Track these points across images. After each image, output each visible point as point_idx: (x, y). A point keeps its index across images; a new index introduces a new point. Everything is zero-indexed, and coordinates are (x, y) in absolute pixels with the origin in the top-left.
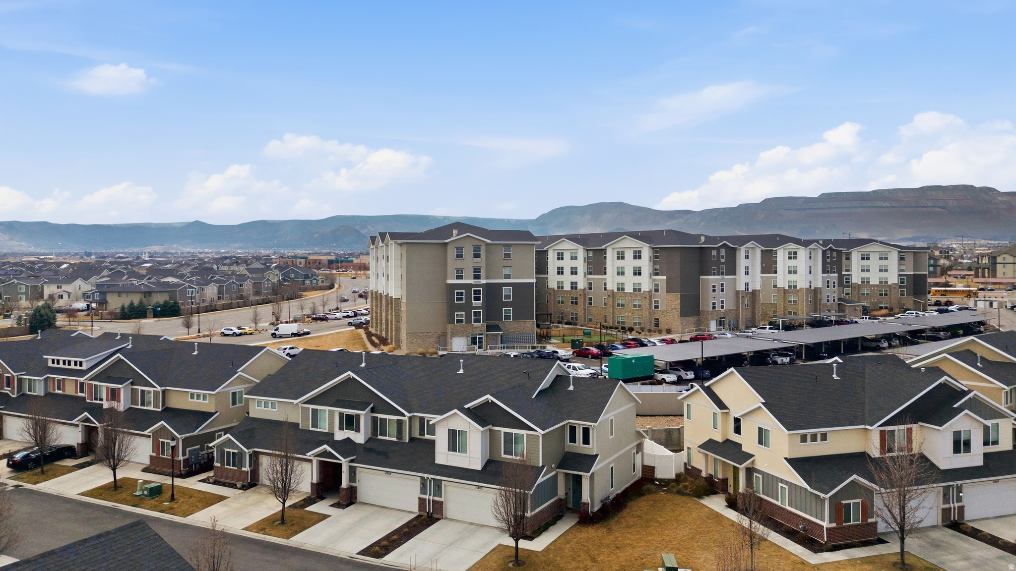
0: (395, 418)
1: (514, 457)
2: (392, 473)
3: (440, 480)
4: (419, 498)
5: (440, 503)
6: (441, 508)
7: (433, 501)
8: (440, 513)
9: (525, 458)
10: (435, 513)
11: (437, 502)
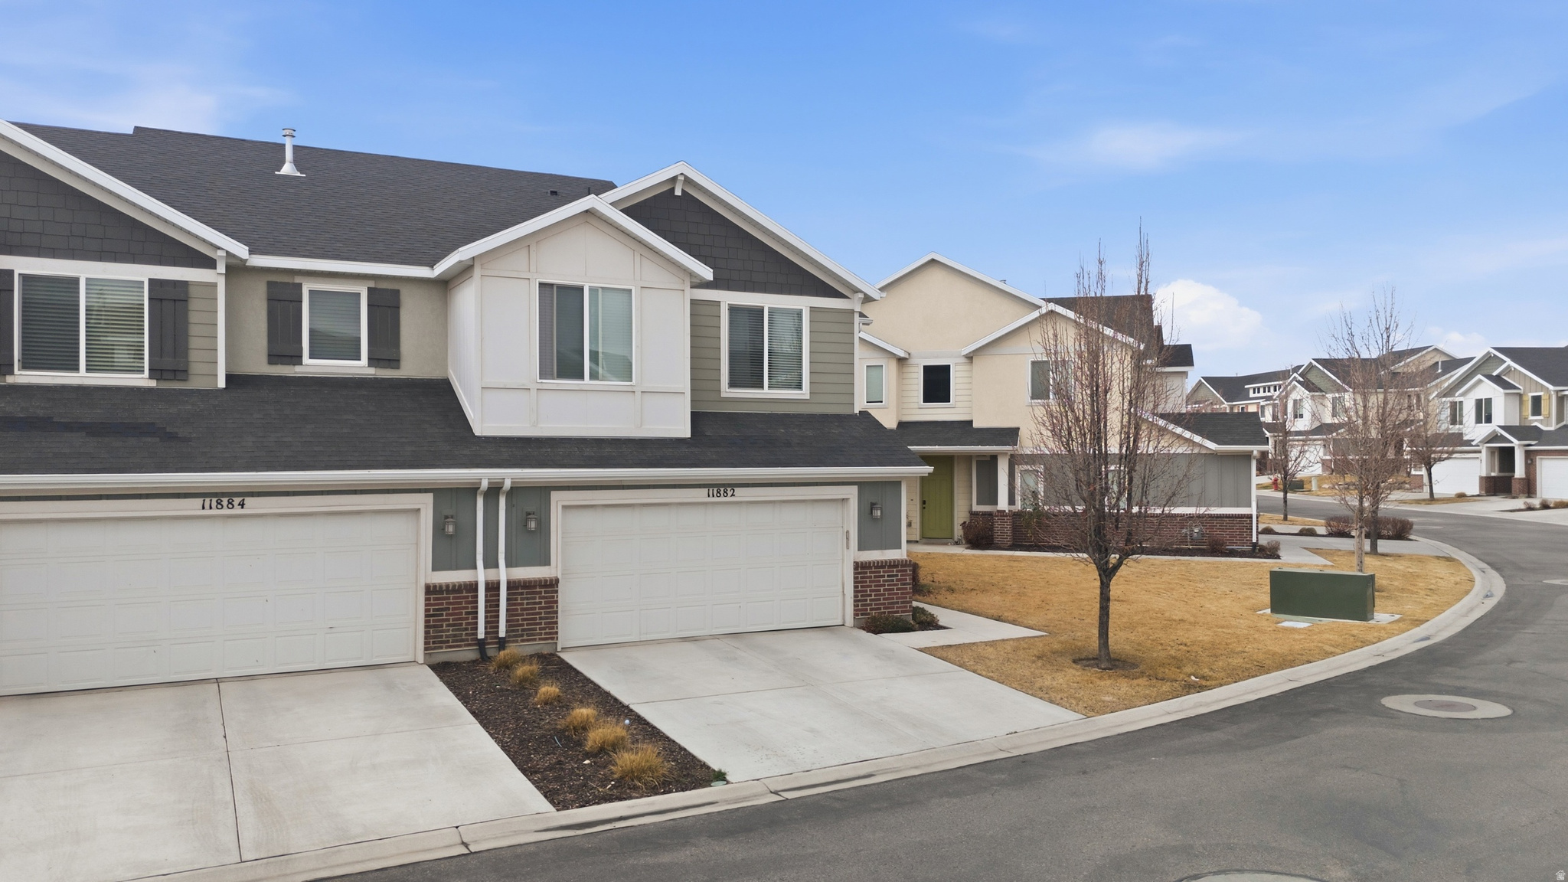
0: (143, 273)
1: (766, 392)
2: (248, 501)
3: (544, 491)
4: (431, 590)
5: (541, 586)
6: (552, 606)
7: (512, 586)
8: (547, 631)
9: (805, 393)
10: (519, 639)
11: (528, 585)
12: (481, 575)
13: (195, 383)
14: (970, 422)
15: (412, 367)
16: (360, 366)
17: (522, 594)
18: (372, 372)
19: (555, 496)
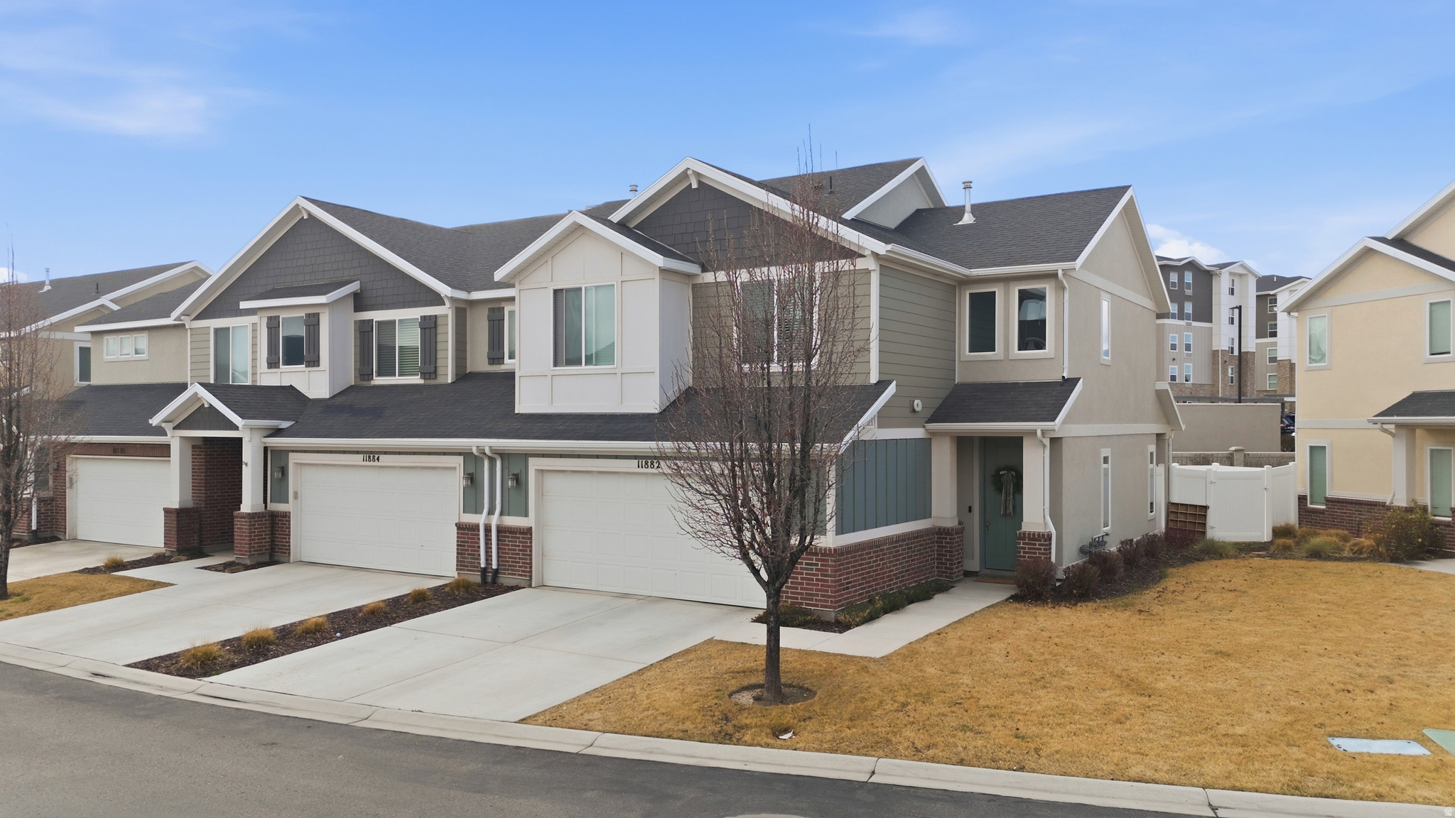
0: (416, 313)
1: (775, 366)
2: (382, 457)
3: (525, 456)
4: (459, 527)
5: (520, 533)
6: (526, 549)
7: (501, 530)
8: (523, 569)
9: (814, 364)
10: (507, 572)
11: (513, 531)
13: (440, 380)
17: (508, 537)
19: (532, 461)
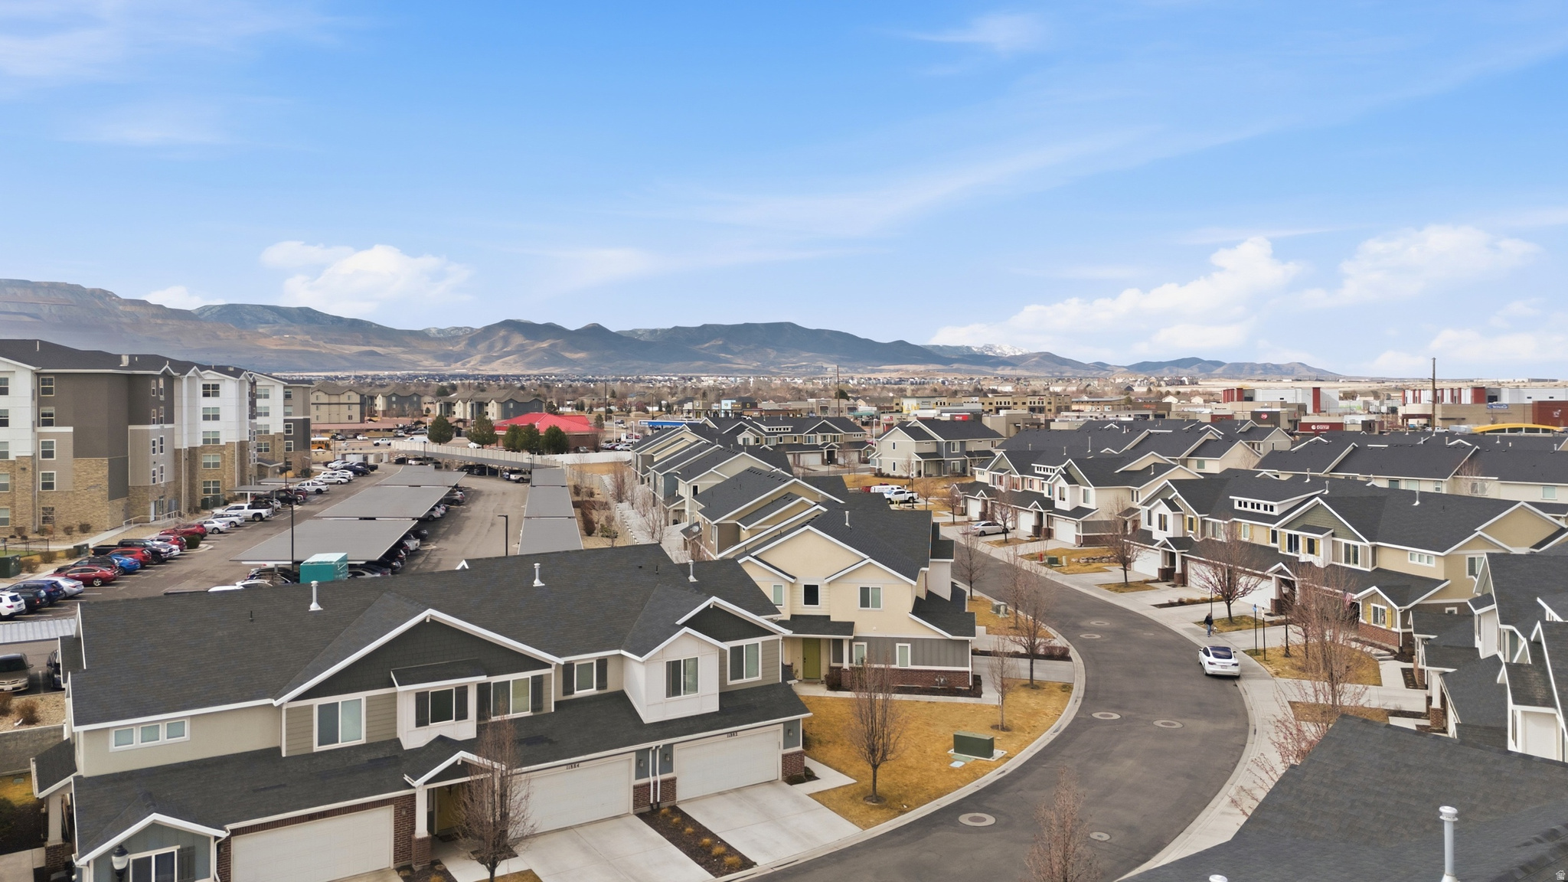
0: (528, 675)
1: (745, 680)
2: (580, 764)
3: (671, 745)
4: (635, 787)
5: (671, 781)
6: (674, 787)
8: (673, 797)
9: (760, 677)
10: (664, 801)
11: (667, 781)
12: (651, 779)
13: (545, 711)
14: (829, 617)
15: (612, 687)
16: (593, 691)
17: (665, 784)
18: (597, 692)
